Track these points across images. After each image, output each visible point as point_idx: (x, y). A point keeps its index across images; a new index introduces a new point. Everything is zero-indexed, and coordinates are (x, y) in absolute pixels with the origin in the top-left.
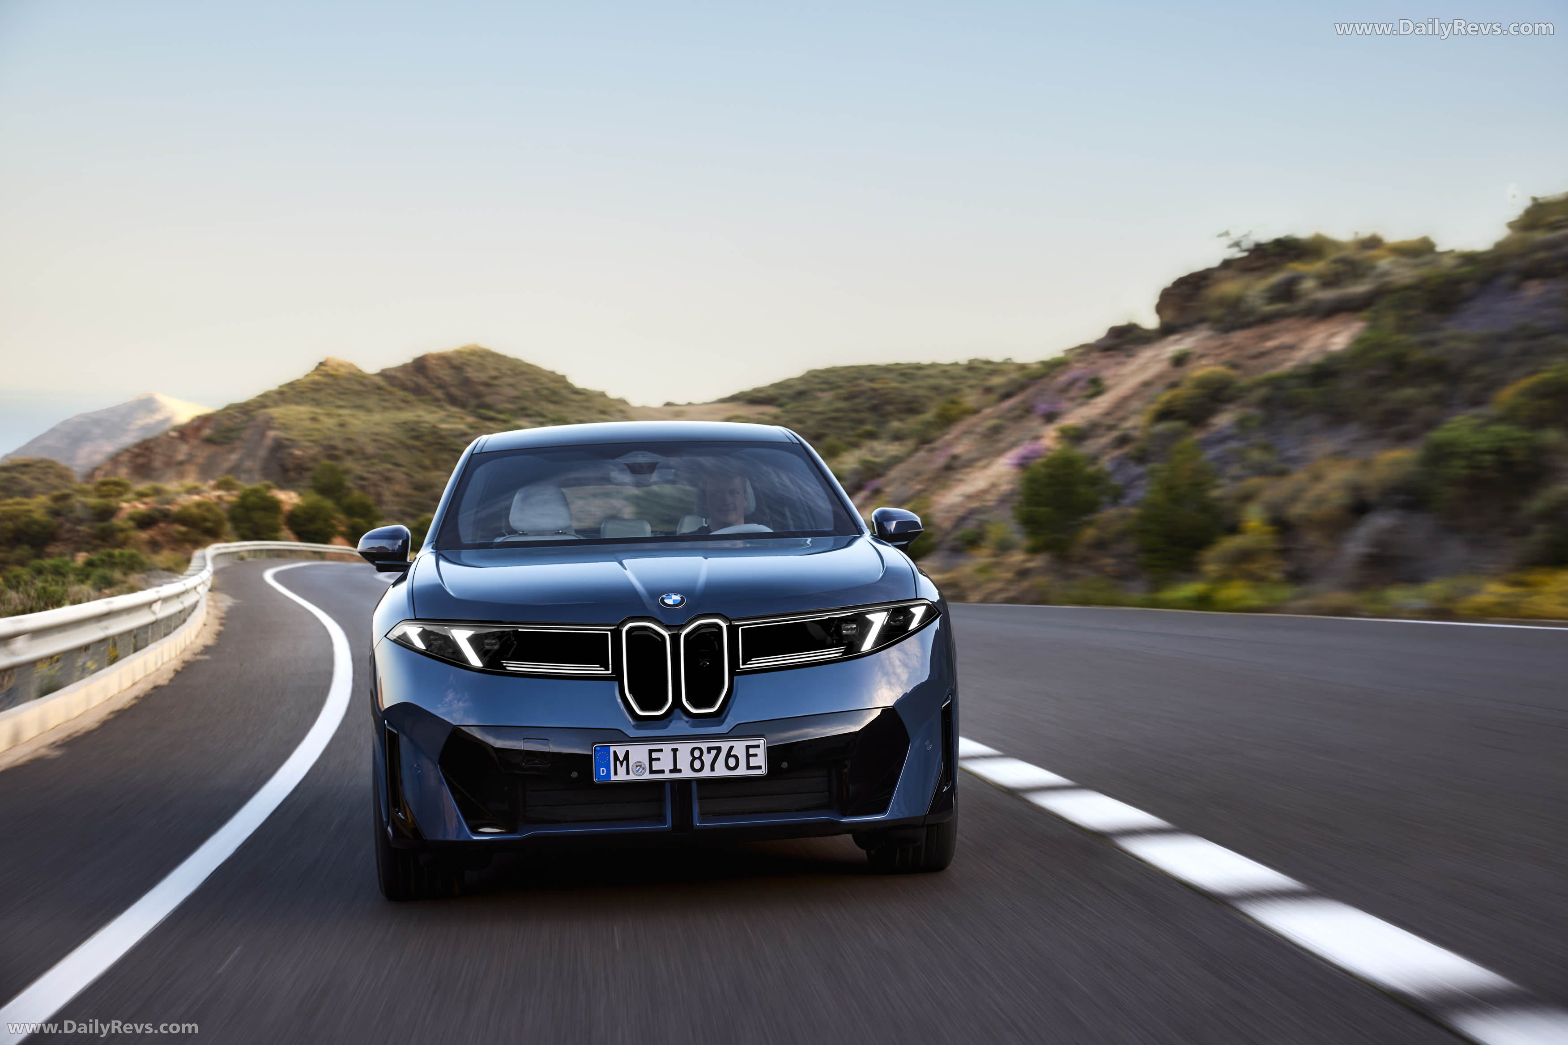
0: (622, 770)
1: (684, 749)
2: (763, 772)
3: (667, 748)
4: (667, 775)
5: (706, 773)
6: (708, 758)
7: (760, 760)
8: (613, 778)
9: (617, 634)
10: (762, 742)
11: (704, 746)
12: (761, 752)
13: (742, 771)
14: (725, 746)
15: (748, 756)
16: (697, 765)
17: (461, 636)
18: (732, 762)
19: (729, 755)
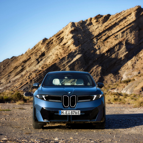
0: (62, 113)
1: (70, 111)
2: (80, 114)
3: (68, 111)
4: (68, 114)
5: (73, 114)
6: (73, 112)
7: (80, 113)
8: (61, 114)
9: (62, 97)
10: (80, 111)
11: (73, 111)
12: (80, 112)
13: (77, 114)
14: (75, 111)
15: (78, 112)
16: (72, 113)
17: (44, 96)
18: (76, 113)
19: (76, 112)
